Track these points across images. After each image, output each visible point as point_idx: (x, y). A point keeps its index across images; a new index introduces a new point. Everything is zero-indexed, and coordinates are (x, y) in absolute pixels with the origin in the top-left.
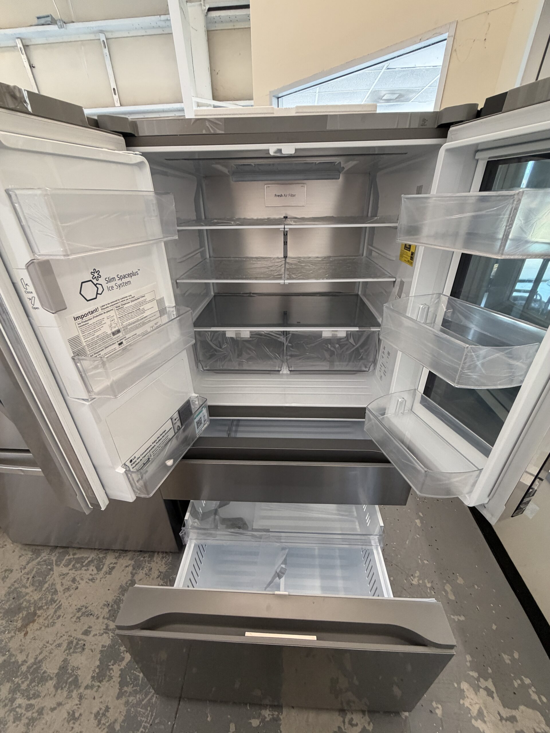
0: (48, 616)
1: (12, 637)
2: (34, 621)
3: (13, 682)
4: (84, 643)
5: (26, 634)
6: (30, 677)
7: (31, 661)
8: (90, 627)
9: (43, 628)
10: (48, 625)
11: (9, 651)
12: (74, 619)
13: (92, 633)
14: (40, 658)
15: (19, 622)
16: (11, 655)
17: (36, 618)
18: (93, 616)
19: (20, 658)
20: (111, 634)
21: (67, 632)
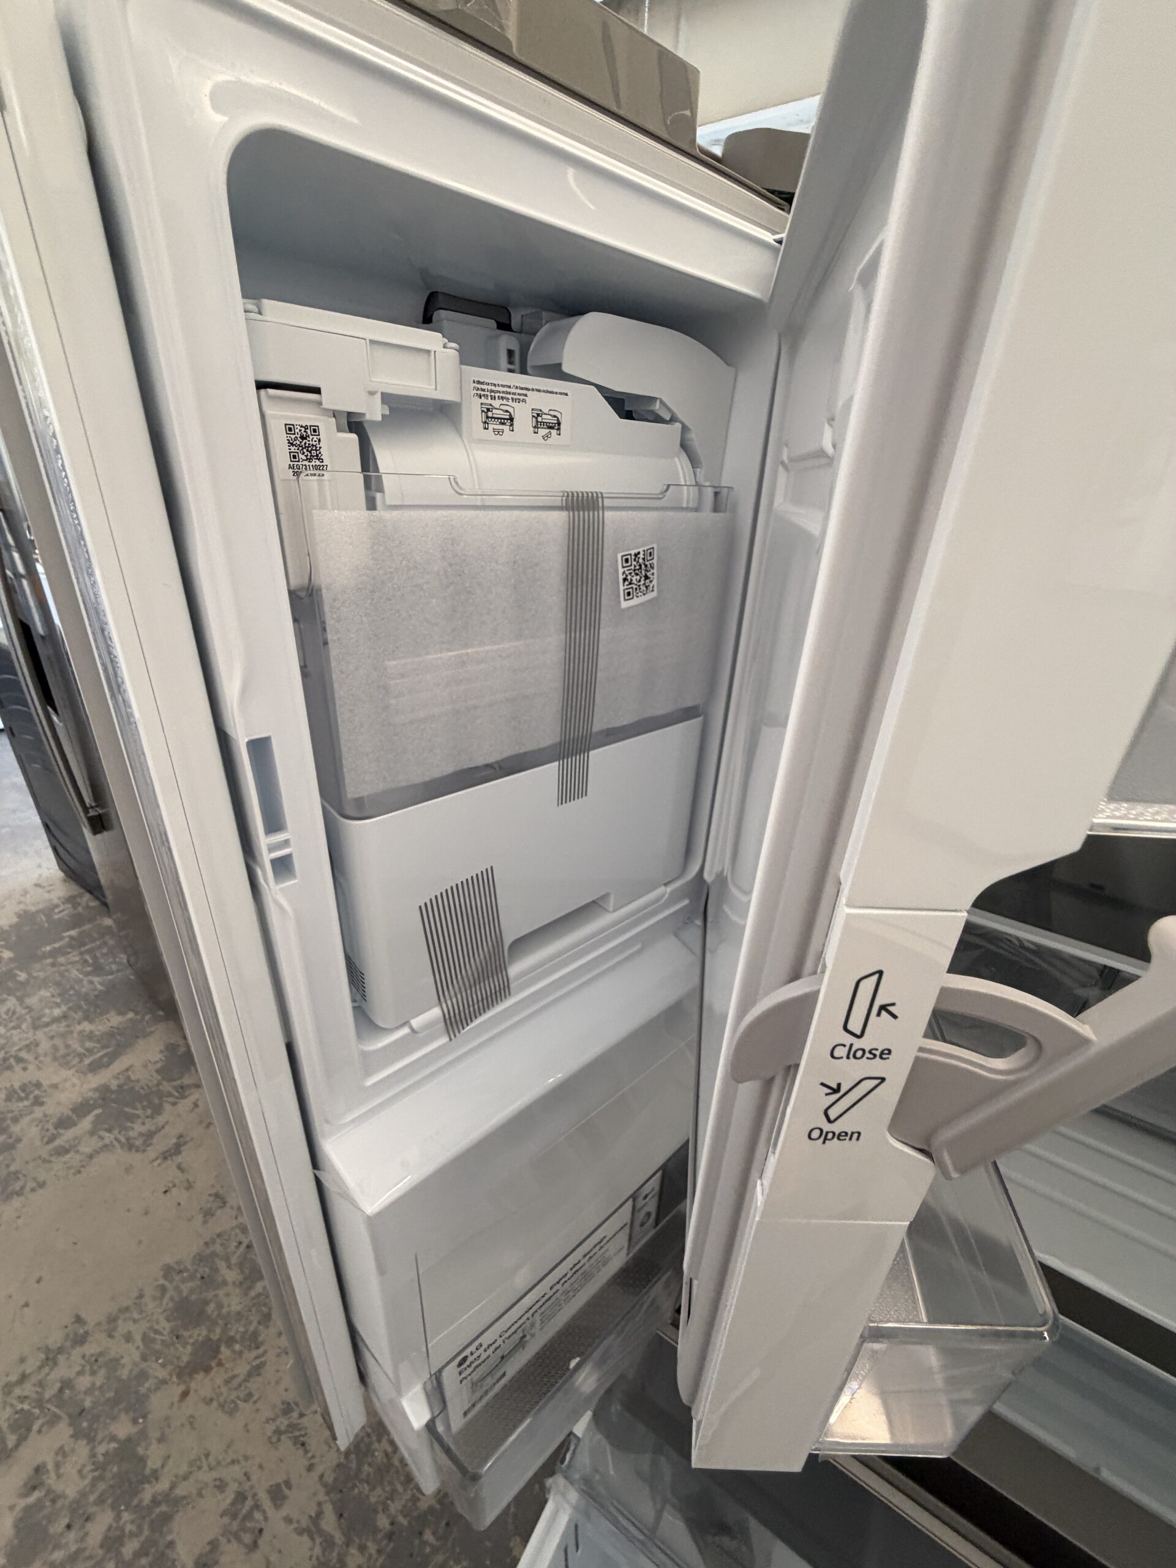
0: (234, 1377)
1: (164, 1382)
2: (207, 1370)
3: (118, 1517)
4: (263, 1525)
5: (185, 1394)
6: (146, 1533)
7: (163, 1485)
8: (288, 1484)
9: (215, 1404)
10: (225, 1402)
11: (144, 1417)
12: (270, 1428)
13: (284, 1512)
14: (180, 1491)
15: (189, 1348)
16: (143, 1434)
17: (213, 1364)
18: (306, 1452)
19: (154, 1456)
20: (318, 1550)
21: (246, 1458)
